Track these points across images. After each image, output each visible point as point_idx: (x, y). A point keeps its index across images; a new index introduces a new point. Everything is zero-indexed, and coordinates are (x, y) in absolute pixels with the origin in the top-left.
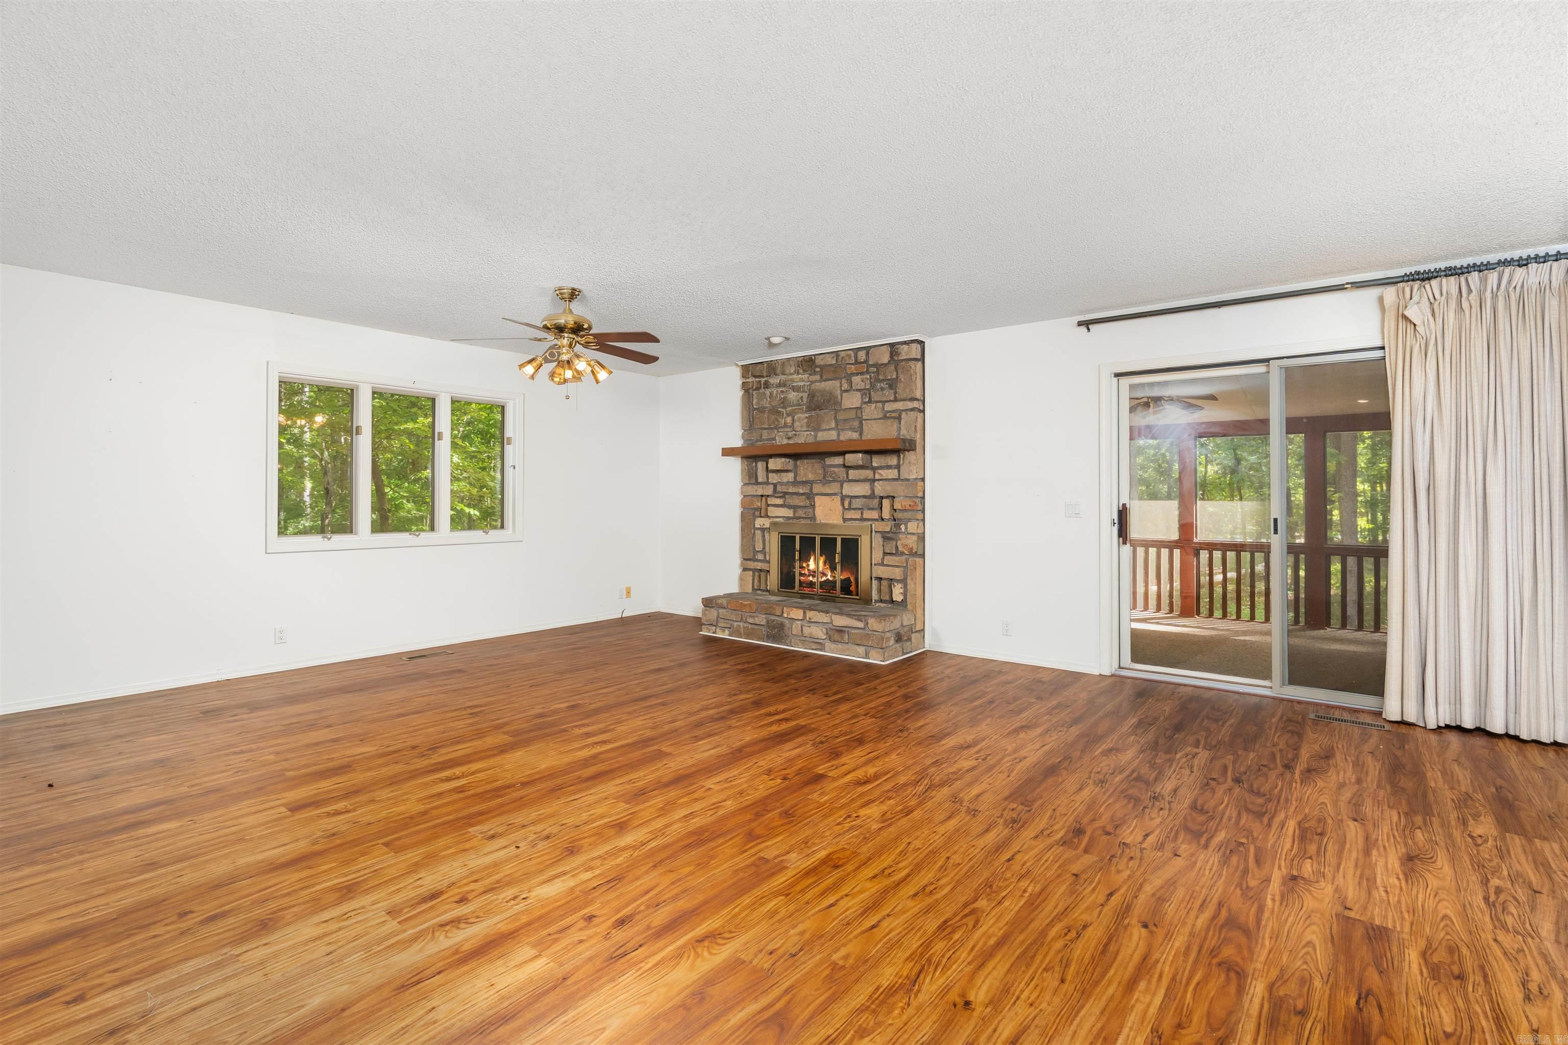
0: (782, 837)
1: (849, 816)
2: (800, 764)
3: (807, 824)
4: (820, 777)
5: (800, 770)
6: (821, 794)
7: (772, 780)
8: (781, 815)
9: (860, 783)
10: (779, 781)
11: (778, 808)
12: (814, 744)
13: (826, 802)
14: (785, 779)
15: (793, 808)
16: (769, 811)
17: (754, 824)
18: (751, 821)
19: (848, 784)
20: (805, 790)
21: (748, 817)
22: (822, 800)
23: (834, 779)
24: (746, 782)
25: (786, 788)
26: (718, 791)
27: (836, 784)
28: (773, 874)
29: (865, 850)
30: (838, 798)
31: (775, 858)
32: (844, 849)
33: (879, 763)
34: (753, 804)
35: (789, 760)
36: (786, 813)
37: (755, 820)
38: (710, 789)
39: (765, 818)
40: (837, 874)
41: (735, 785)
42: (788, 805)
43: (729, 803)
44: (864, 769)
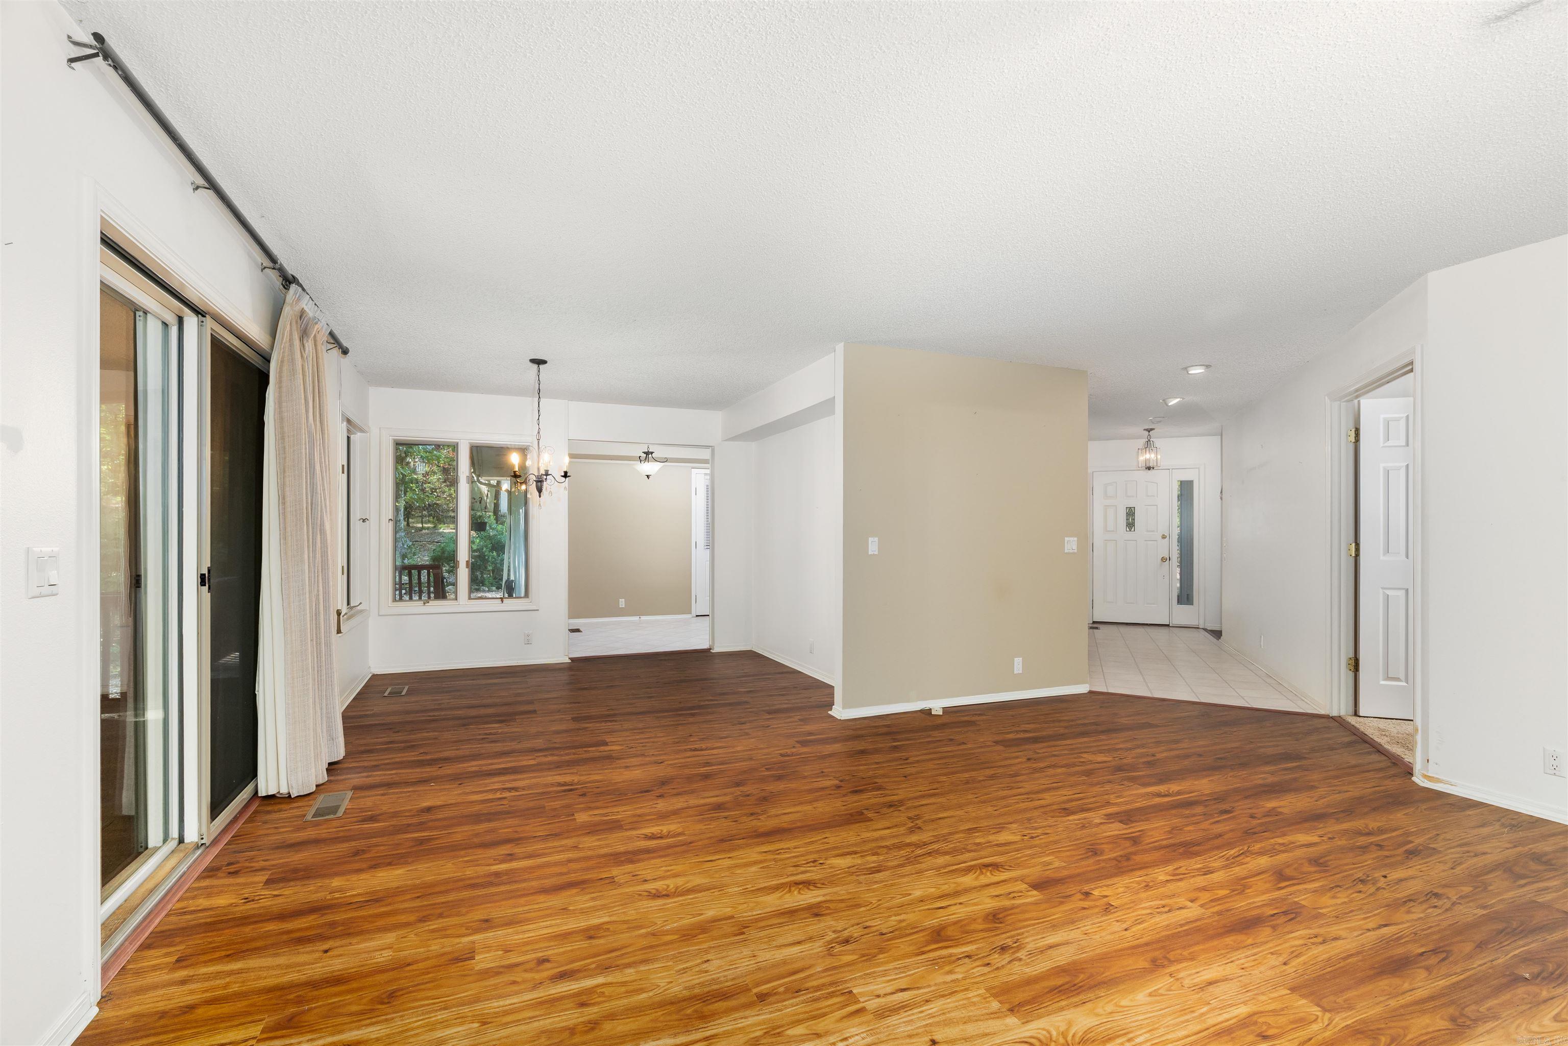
0: (1105, 834)
1: (1032, 838)
2: (1058, 913)
3: (1078, 839)
4: (1038, 885)
5: (1062, 903)
6: (1050, 864)
7: (1106, 896)
8: (1102, 853)
9: (995, 866)
10: (1096, 893)
11: (1104, 860)
12: (1019, 948)
13: (1049, 855)
14: (1087, 894)
15: (1087, 857)
16: (1115, 859)
17: (1130, 850)
18: (1135, 853)
19: (1011, 868)
20: (1065, 873)
21: (1138, 858)
22: (1051, 857)
23: (1022, 879)
24: (1141, 900)
25: (1088, 881)
26: (1179, 896)
27: (1025, 872)
28: (1117, 814)
29: (1036, 813)
30: (1032, 856)
31: (1113, 822)
32: (1053, 817)
33: (946, 888)
34: (1132, 870)
35: (1073, 922)
36: (1096, 854)
37: (1132, 853)
38: (1192, 901)
39: (1119, 854)
40: (1067, 806)
41: (1157, 899)
42: (1091, 861)
43: (1162, 878)
44: (976, 883)
